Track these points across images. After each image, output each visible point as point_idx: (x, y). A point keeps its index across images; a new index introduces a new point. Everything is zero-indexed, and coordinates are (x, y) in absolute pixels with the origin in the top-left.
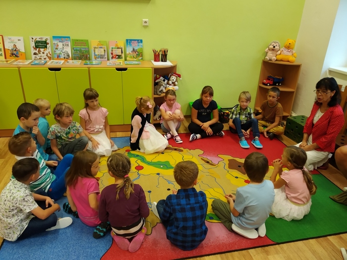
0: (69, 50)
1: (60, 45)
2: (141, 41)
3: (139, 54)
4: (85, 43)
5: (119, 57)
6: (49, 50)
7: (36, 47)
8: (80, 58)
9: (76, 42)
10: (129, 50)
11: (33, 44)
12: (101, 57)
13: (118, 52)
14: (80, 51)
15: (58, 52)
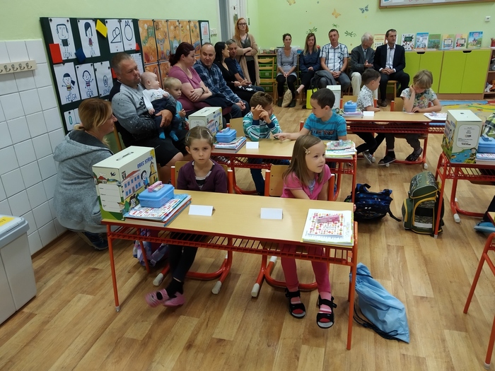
0: (426, 42)
1: (421, 39)
2: (482, 33)
3: (478, 42)
4: (438, 36)
5: (462, 45)
6: (413, 42)
7: (405, 41)
8: (433, 48)
9: (432, 36)
10: (471, 40)
11: (403, 39)
12: (449, 46)
13: (462, 42)
14: (434, 42)
15: (418, 43)
